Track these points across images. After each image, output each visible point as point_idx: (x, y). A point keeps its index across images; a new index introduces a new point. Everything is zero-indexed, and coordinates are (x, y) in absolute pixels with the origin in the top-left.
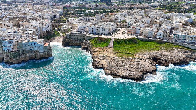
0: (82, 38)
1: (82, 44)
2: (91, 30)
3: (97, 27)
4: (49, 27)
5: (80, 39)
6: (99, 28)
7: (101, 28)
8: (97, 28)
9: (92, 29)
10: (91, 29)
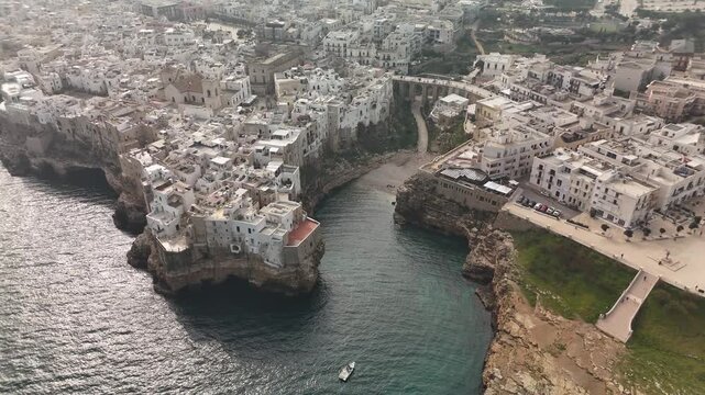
0: (483, 206)
1: (476, 241)
2: (546, 176)
3: (582, 172)
4: (374, 106)
5: (476, 211)
6: (588, 180)
7: (598, 184)
8: (580, 177)
9: (553, 172)
10: (547, 170)
